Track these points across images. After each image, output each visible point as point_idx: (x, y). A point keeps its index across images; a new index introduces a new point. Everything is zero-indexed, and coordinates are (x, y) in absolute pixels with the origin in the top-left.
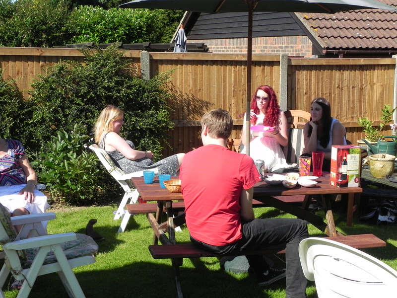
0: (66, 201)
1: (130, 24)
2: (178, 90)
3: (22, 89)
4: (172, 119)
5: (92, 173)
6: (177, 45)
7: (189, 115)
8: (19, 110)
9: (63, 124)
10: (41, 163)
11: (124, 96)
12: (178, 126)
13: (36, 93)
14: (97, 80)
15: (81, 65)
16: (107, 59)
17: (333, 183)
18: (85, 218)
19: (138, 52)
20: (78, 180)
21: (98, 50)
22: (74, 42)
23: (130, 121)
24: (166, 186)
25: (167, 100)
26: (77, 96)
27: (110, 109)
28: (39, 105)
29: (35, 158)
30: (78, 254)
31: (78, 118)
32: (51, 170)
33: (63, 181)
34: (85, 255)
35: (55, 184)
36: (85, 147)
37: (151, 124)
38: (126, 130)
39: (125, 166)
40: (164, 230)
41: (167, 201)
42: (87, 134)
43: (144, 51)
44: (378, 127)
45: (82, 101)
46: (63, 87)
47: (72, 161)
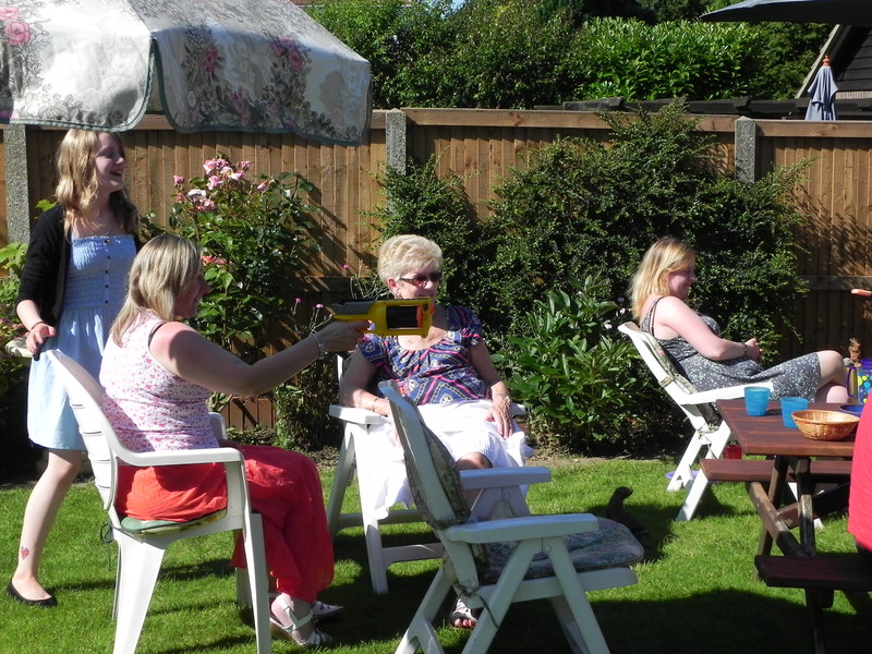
0: (562, 443)
1: (705, 56)
2: (819, 207)
3: (475, 199)
4: (803, 273)
5: (620, 386)
6: (814, 104)
7: (842, 264)
8: (467, 243)
9: (561, 275)
10: (511, 358)
11: (695, 217)
12: (817, 288)
13: (505, 207)
14: (637, 181)
15: (602, 147)
16: (660, 134)
18: (604, 484)
19: (729, 120)
20: (589, 400)
21: (640, 115)
22: (581, 97)
23: (708, 273)
24: (798, 425)
25: (794, 227)
26: (593, 216)
27: (665, 245)
28: (509, 233)
29: (497, 346)
30: (599, 563)
31: (592, 264)
32: (532, 375)
33: (557, 400)
34: (615, 566)
35: (541, 404)
36: (608, 326)
37: (755, 281)
38: (698, 293)
39: (697, 373)
40: (790, 522)
41: (800, 457)
42: (612, 300)
43: (743, 118)
45: (603, 227)
46: (562, 195)
47: (579, 357)
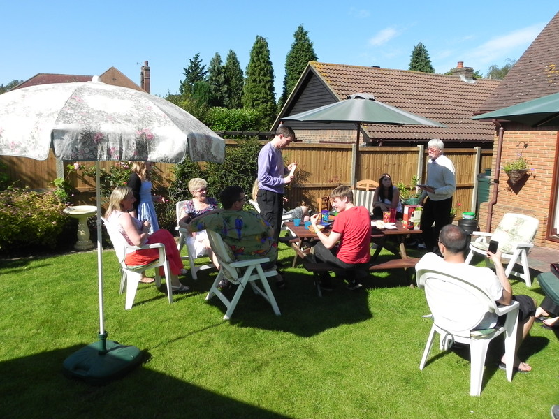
1: (245, 119)
14: (246, 159)
15: (236, 149)
17: (404, 227)
26: (234, 169)
44: (409, 189)
